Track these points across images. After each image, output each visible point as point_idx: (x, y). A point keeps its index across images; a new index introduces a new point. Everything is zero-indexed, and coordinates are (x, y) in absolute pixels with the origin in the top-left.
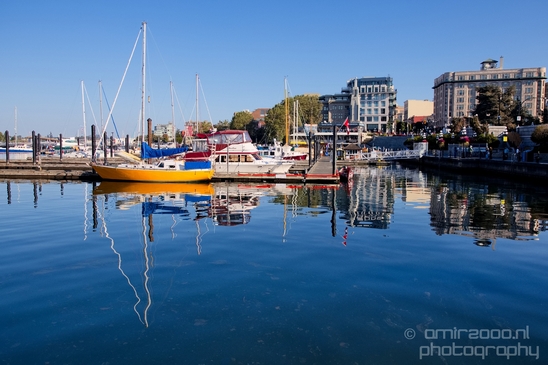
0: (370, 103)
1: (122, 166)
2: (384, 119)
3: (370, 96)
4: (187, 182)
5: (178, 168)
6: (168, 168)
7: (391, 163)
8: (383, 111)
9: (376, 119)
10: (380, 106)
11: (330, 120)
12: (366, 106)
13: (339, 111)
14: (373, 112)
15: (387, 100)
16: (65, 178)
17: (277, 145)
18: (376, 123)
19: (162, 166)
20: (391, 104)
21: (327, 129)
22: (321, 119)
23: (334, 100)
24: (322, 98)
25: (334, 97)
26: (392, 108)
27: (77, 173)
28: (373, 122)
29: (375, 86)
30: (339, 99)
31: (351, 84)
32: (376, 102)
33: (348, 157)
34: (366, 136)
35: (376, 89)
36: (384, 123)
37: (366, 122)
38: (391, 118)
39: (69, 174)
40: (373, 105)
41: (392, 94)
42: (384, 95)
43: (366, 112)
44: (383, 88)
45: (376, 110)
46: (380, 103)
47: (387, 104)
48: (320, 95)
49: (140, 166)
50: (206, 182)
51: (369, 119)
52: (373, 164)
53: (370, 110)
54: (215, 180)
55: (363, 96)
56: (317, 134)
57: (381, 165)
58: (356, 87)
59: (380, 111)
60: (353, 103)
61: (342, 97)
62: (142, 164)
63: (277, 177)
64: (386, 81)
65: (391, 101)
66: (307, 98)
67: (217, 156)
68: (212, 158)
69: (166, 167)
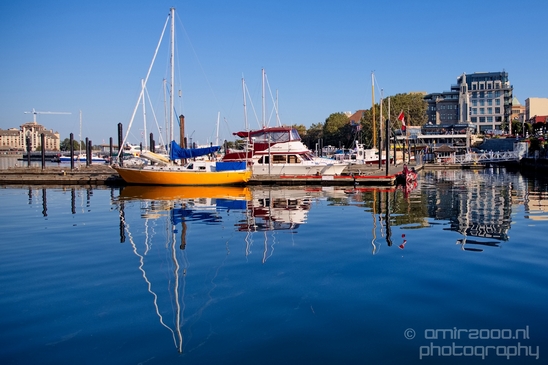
0: (482, 102)
1: (148, 168)
2: (499, 119)
3: (482, 94)
4: (219, 185)
5: (208, 170)
6: (197, 169)
7: (486, 166)
8: (498, 110)
9: (490, 119)
10: (494, 105)
11: (438, 122)
12: (479, 106)
13: (448, 111)
14: (486, 112)
15: (502, 98)
16: (89, 182)
17: (360, 148)
18: (490, 124)
19: (191, 167)
20: (507, 103)
21: (433, 131)
22: (426, 120)
23: (442, 99)
24: (430, 97)
25: (443, 95)
26: (508, 106)
27: (102, 178)
28: (486, 123)
29: (487, 83)
30: (449, 98)
31: (460, 81)
32: (490, 101)
33: (439, 161)
34: (476, 139)
35: (490, 85)
36: (499, 123)
37: (478, 123)
38: (506, 117)
39: (93, 178)
40: (486, 103)
41: (508, 91)
42: (498, 92)
43: (479, 111)
44: (497, 85)
45: (490, 109)
46: (494, 101)
47: (502, 102)
48: (427, 94)
49: (167, 168)
50: (240, 185)
51: (482, 120)
52: (467, 168)
53: (482, 109)
54: (253, 184)
55: (474, 94)
56: (421, 136)
57: (476, 168)
58: (464, 83)
59: (494, 111)
60: (461, 102)
61: (452, 95)
62: (170, 166)
63: (324, 178)
64: (502, 76)
65: (506, 98)
66: (410, 96)
67: (260, 157)
68: (255, 159)
69: (195, 168)
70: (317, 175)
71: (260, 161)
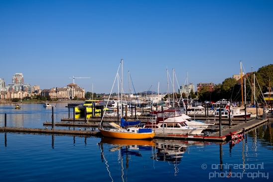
1: (111, 130)
4: (140, 139)
5: (136, 132)
62: (120, 129)
63: (189, 137)
67: (161, 124)
68: (159, 125)
69: (130, 131)
70: (187, 135)
71: (162, 126)
